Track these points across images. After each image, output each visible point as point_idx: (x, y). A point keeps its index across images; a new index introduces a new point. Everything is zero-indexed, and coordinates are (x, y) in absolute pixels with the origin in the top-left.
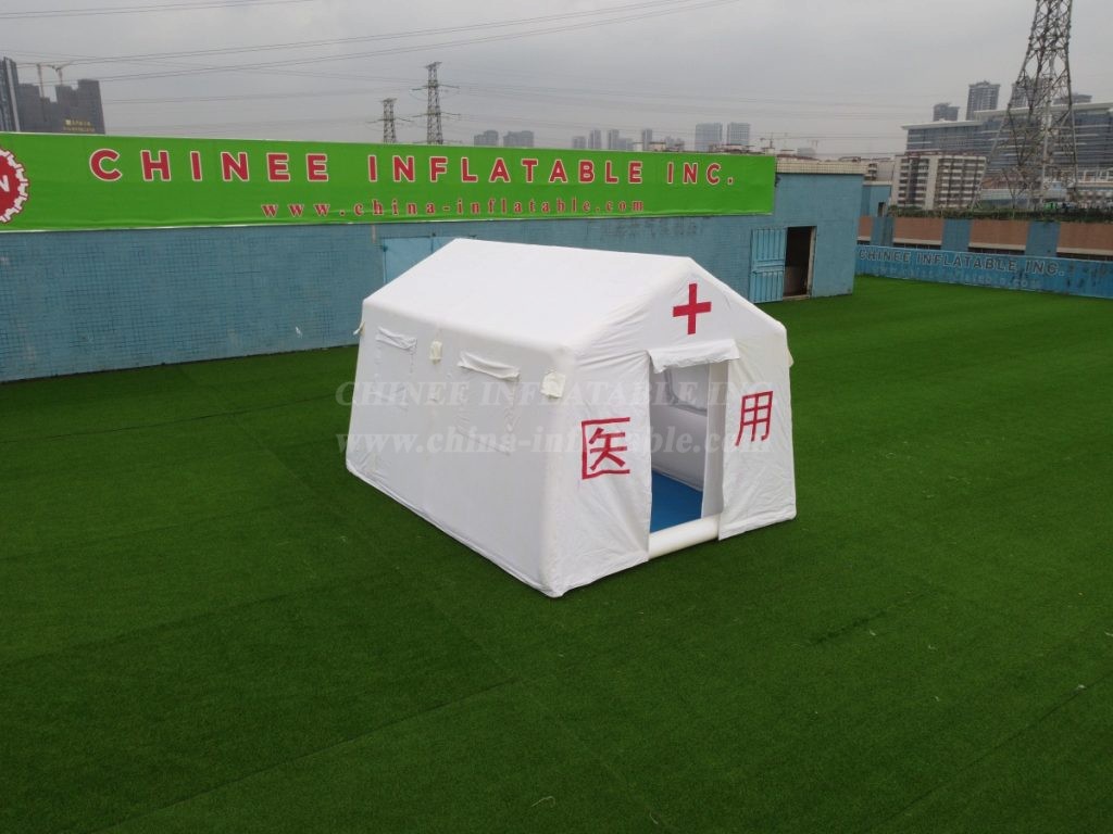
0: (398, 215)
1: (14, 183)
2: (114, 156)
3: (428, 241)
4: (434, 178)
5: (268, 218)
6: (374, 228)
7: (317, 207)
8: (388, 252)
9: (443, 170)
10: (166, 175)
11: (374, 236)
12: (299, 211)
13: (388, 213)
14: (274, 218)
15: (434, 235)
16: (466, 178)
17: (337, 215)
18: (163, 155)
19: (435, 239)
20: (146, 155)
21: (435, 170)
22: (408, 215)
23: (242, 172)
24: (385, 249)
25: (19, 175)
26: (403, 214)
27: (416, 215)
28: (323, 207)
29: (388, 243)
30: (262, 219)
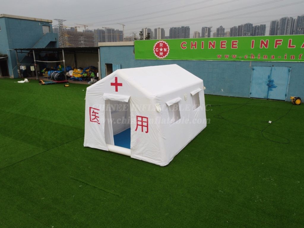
0: (260, 59)
1: (167, 50)
2: (185, 43)
3: (270, 68)
4: (276, 47)
5: (218, 58)
6: (251, 63)
7: (233, 56)
8: (254, 70)
9: (280, 44)
10: (195, 48)
11: (250, 65)
12: (227, 57)
13: (256, 58)
14: (220, 59)
15: (273, 66)
16: (290, 46)
17: (238, 58)
18: (196, 43)
19: (273, 67)
20: (192, 43)
21: (276, 44)
22: (263, 59)
23: (214, 46)
24: (253, 69)
25: (168, 48)
26: (262, 58)
27: (267, 59)
28: (235, 56)
29: (254, 67)
30: (217, 59)
